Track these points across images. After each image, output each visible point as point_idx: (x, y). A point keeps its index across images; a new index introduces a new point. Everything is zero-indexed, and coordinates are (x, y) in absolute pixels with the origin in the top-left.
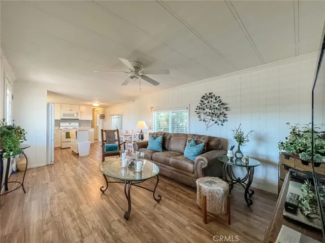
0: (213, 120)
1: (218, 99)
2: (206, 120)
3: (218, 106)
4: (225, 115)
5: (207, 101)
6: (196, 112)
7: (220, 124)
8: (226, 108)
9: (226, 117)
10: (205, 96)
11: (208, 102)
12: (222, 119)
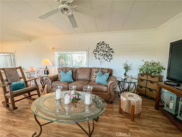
0: (105, 59)
1: (107, 46)
2: (100, 58)
3: (108, 50)
4: (112, 55)
5: (101, 46)
6: (93, 53)
7: (109, 61)
8: (113, 52)
9: (112, 57)
10: (99, 43)
11: (101, 48)
12: (110, 58)
